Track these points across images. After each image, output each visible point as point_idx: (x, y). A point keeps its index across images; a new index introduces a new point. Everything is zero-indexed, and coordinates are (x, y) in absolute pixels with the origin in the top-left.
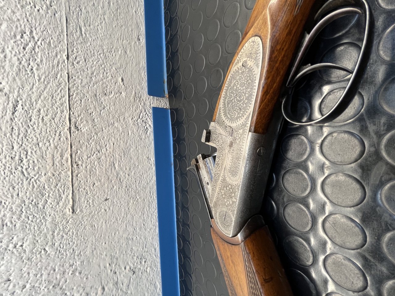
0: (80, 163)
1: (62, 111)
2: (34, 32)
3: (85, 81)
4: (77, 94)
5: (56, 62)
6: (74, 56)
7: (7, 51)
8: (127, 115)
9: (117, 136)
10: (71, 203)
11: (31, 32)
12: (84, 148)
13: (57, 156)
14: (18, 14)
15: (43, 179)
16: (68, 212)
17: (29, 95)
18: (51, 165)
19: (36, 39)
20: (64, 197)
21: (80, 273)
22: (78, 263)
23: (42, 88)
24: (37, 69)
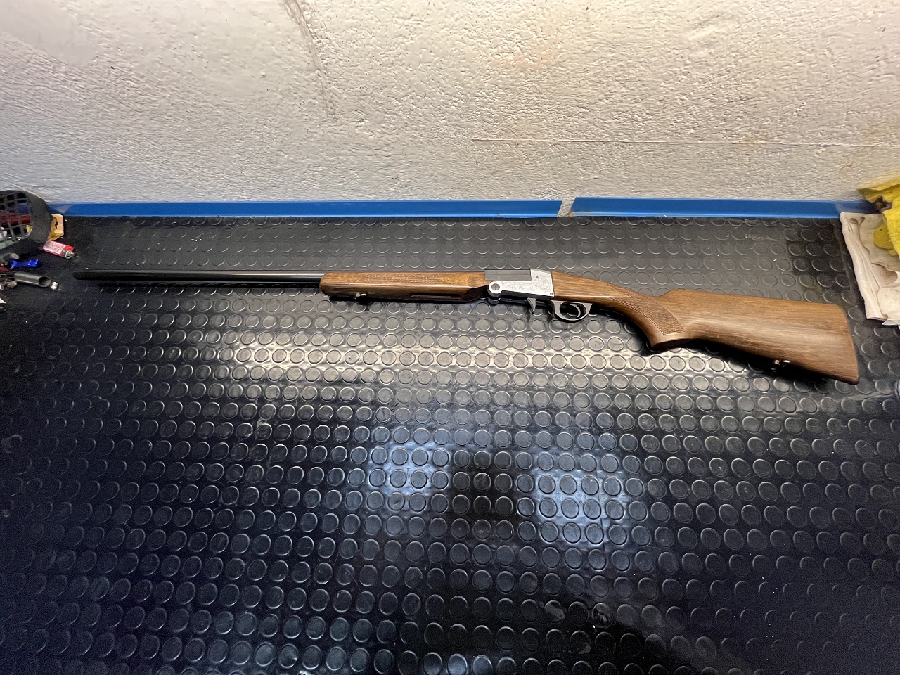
0: (520, 146)
1: (572, 136)
2: (651, 121)
3: (599, 152)
4: (587, 147)
5: (621, 134)
6: (625, 146)
7: (636, 105)
8: (559, 180)
9: (539, 172)
10: (483, 139)
11: (651, 120)
12: (533, 149)
13: (531, 132)
14: (669, 112)
15: (512, 122)
16: (475, 137)
17: (593, 116)
18: (524, 127)
19: (645, 122)
20: (490, 134)
21: (411, 141)
22: (422, 140)
23: (598, 125)
24: (616, 122)
